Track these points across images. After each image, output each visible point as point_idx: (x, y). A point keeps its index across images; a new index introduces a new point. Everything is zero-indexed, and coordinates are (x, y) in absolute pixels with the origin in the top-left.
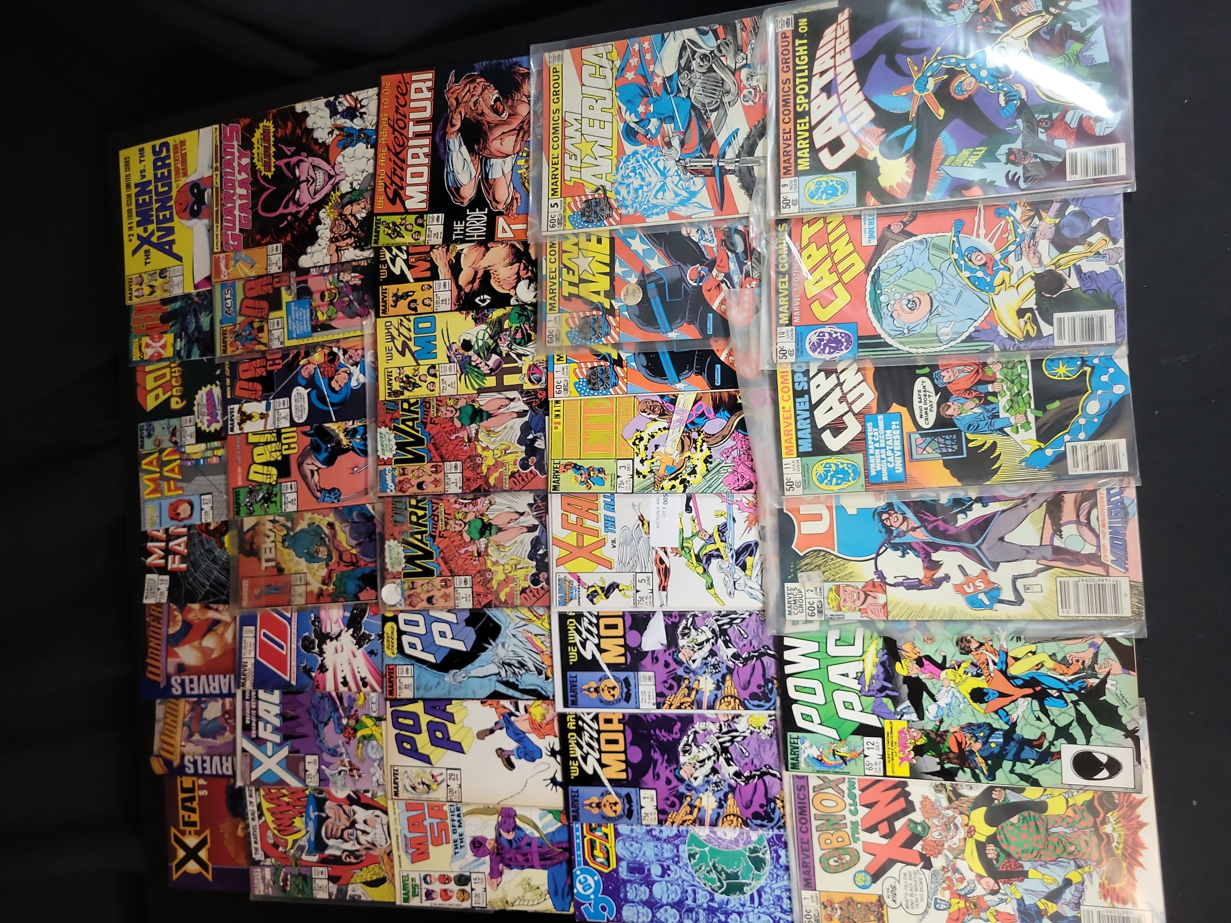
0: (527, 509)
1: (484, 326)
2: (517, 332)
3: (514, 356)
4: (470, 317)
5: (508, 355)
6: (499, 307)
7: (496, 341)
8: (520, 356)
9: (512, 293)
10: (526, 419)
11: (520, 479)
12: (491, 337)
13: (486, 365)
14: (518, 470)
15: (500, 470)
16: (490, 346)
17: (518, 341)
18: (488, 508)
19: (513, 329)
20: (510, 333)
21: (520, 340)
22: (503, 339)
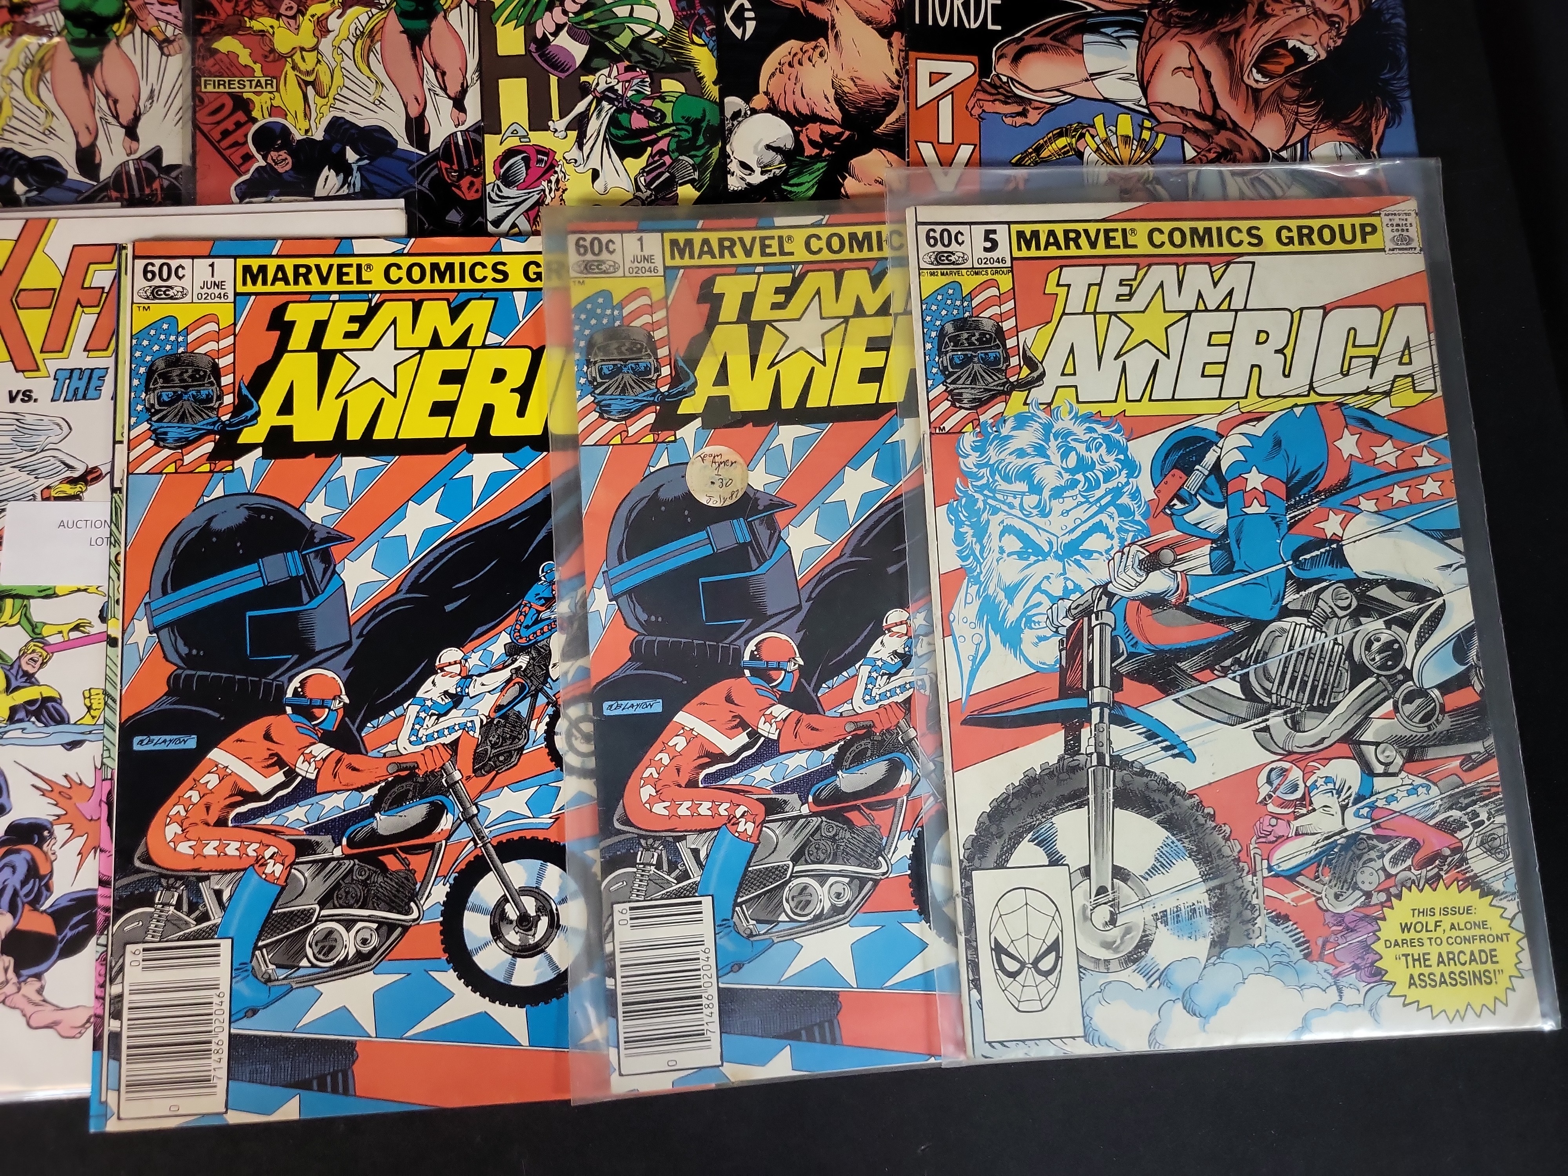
0: (144, 147)
1: (668, 21)
2: (648, 115)
3: (581, 107)
5: (585, 89)
6: (720, 65)
7: (625, 54)
8: (580, 124)
9: (759, 101)
10: (403, 144)
11: (229, 125)
12: (637, 42)
13: (559, 28)
14: (255, 120)
15: (257, 67)
16: (611, 38)
17: (623, 118)
18: (150, 34)
19: (658, 104)
20: (647, 97)
21: (625, 123)
22: (630, 75)
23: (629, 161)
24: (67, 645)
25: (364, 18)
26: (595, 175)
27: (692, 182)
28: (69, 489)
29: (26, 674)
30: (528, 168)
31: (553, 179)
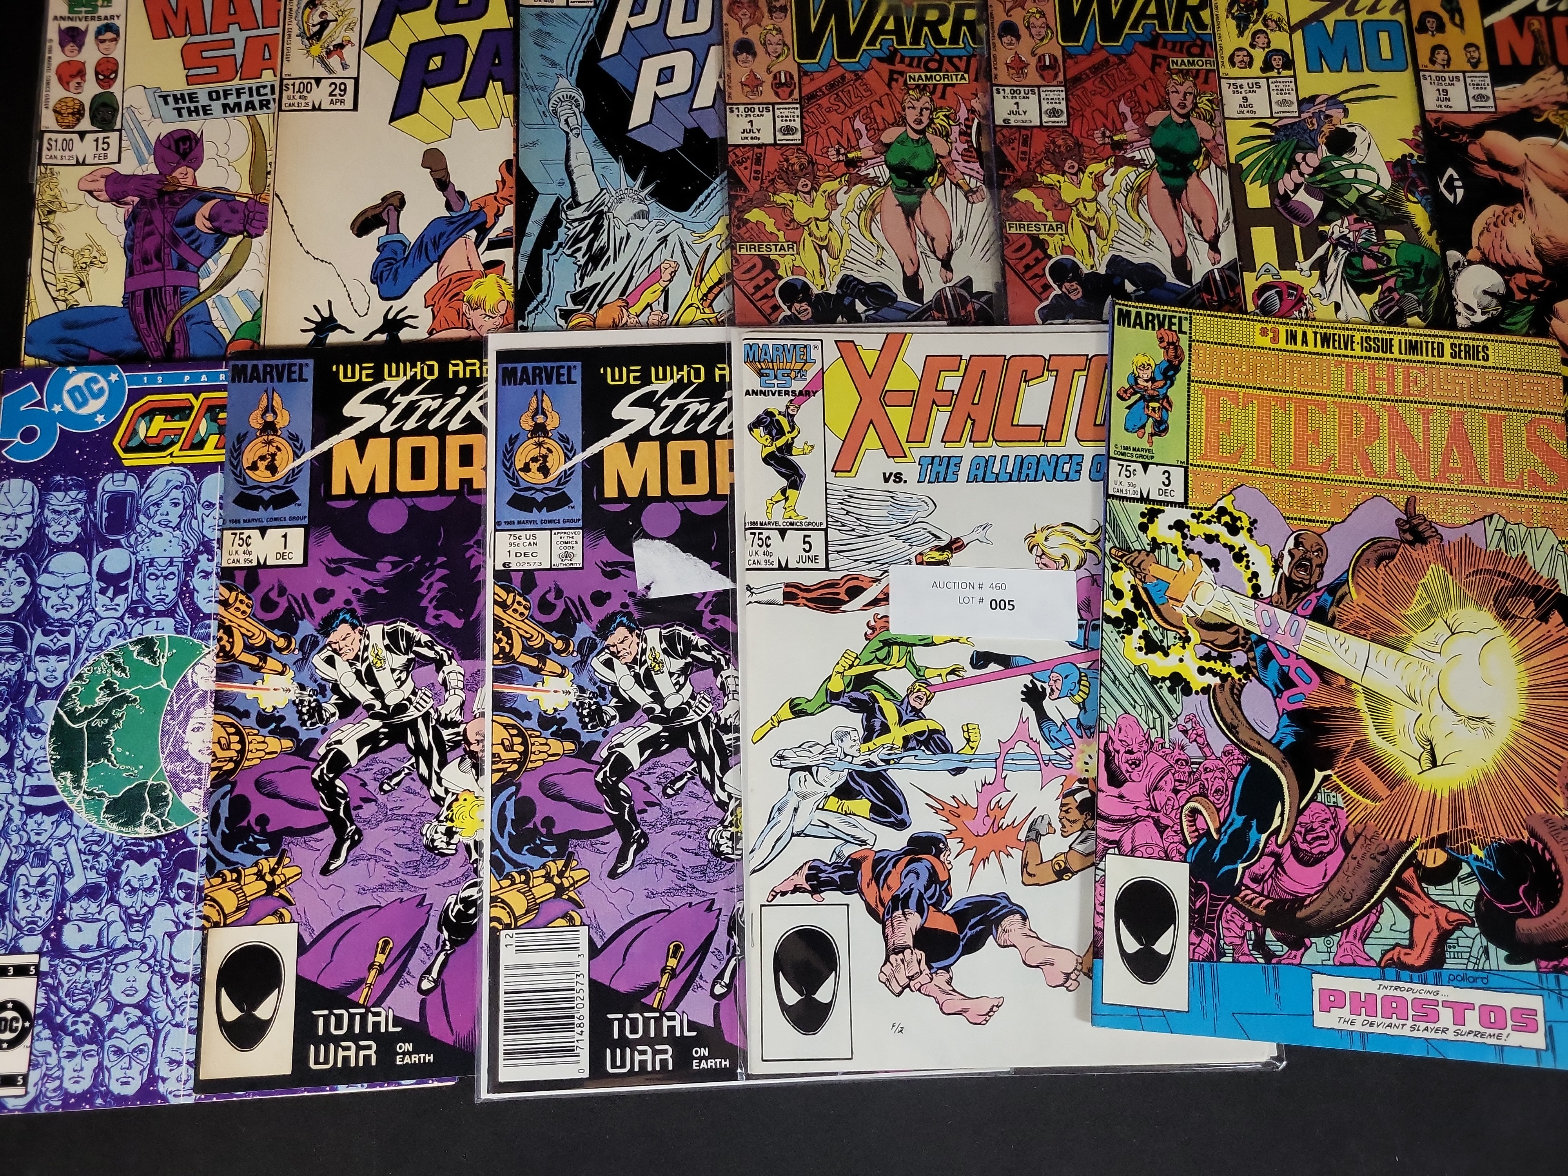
0: (958, 277)
1: (1387, 182)
2: (1377, 258)
3: (1321, 251)
4: (1408, 150)
5: (1323, 237)
6: (1432, 218)
7: (1353, 209)
8: (1321, 265)
9: (1474, 254)
11: (1030, 260)
12: (1363, 198)
13: (1297, 187)
14: (1050, 257)
15: (1049, 214)
16: (1341, 195)
17: (1356, 260)
18: (958, 185)
19: (1383, 249)
20: (1374, 244)
21: (1359, 266)
22: (1358, 226)
23: (1364, 296)
24: (946, 686)
25: (1133, 176)
26: (1338, 307)
27: (1418, 314)
28: (938, 556)
29: (914, 708)
30: (1281, 300)
31: (1303, 309)
